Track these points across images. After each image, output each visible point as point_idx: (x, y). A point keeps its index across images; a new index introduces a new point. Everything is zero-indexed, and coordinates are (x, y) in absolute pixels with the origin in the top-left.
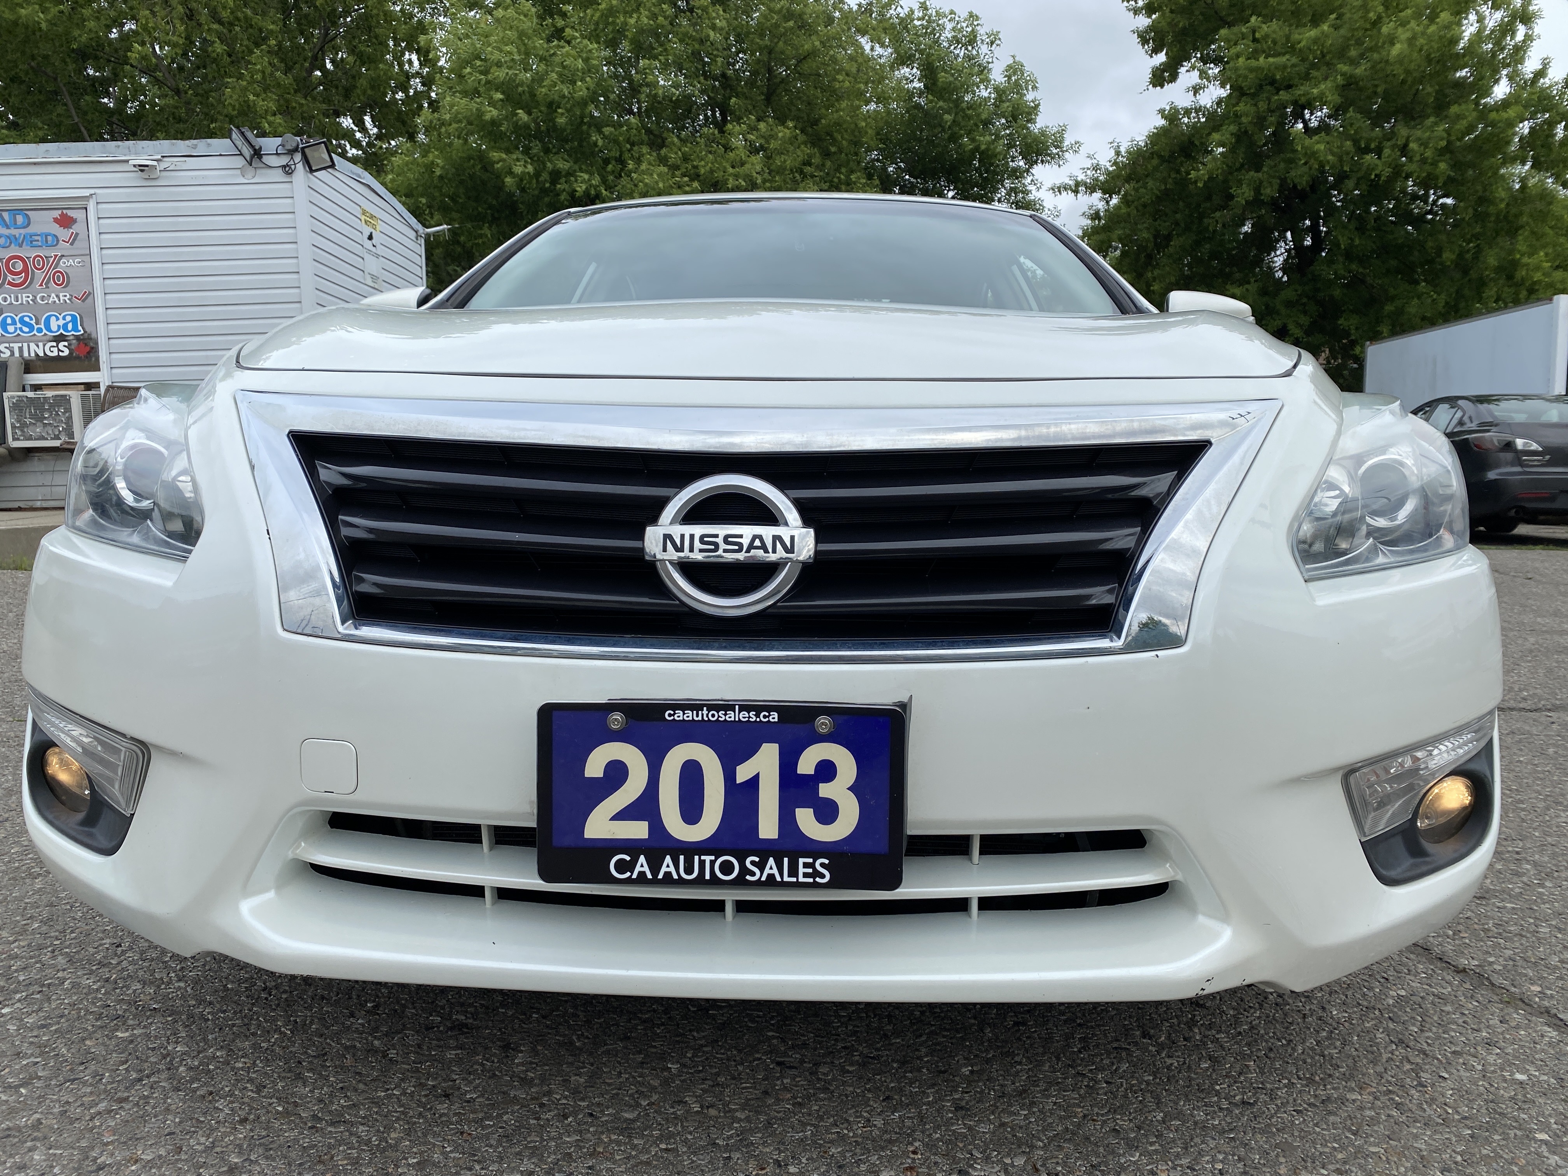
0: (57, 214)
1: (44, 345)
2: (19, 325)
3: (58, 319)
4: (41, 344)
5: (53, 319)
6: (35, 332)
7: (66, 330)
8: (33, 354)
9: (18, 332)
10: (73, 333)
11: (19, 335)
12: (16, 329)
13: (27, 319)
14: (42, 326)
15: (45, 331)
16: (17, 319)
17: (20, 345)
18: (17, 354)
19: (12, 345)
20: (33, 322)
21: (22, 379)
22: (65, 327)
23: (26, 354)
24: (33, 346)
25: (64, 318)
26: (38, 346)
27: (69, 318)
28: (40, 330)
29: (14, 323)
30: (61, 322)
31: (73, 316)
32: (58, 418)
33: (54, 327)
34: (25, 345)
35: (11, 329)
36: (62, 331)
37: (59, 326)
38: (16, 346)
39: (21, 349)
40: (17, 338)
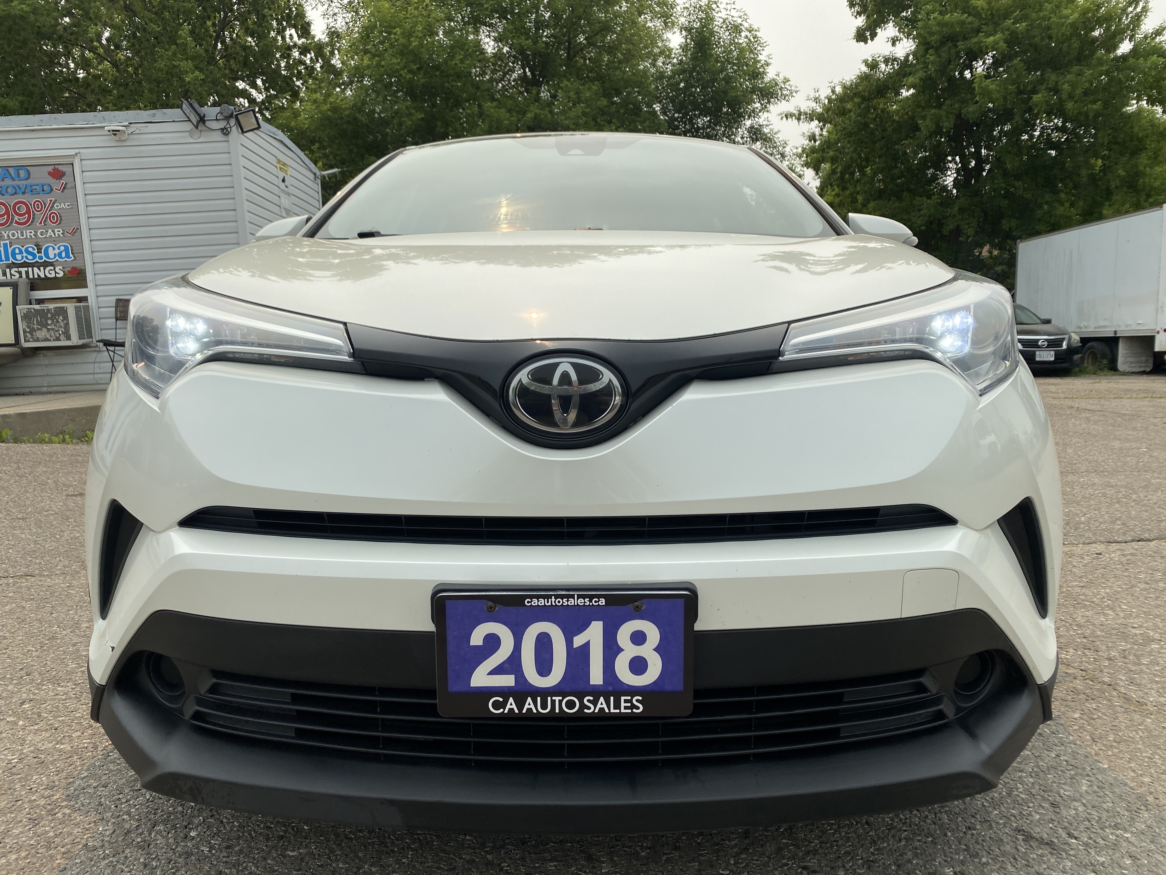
0: (50, 169)
1: (44, 269)
2: (25, 254)
3: (54, 249)
5: (51, 249)
6: (37, 259)
7: (61, 257)
8: (36, 276)
10: (66, 259)
11: (25, 261)
12: (23, 257)
13: (30, 249)
14: (43, 255)
15: (44, 258)
16: (23, 249)
17: (26, 269)
18: (24, 276)
19: (20, 269)
20: (36, 252)
21: (28, 296)
23: (31, 276)
24: (35, 269)
25: (59, 249)
26: (40, 270)
27: (62, 248)
28: (41, 258)
29: (21, 252)
30: (57, 251)
31: (66, 247)
32: (58, 324)
33: (51, 255)
34: (30, 269)
35: (19, 257)
36: (57, 258)
37: (55, 255)
38: (23, 270)
39: (27, 273)
40: (25, 265)
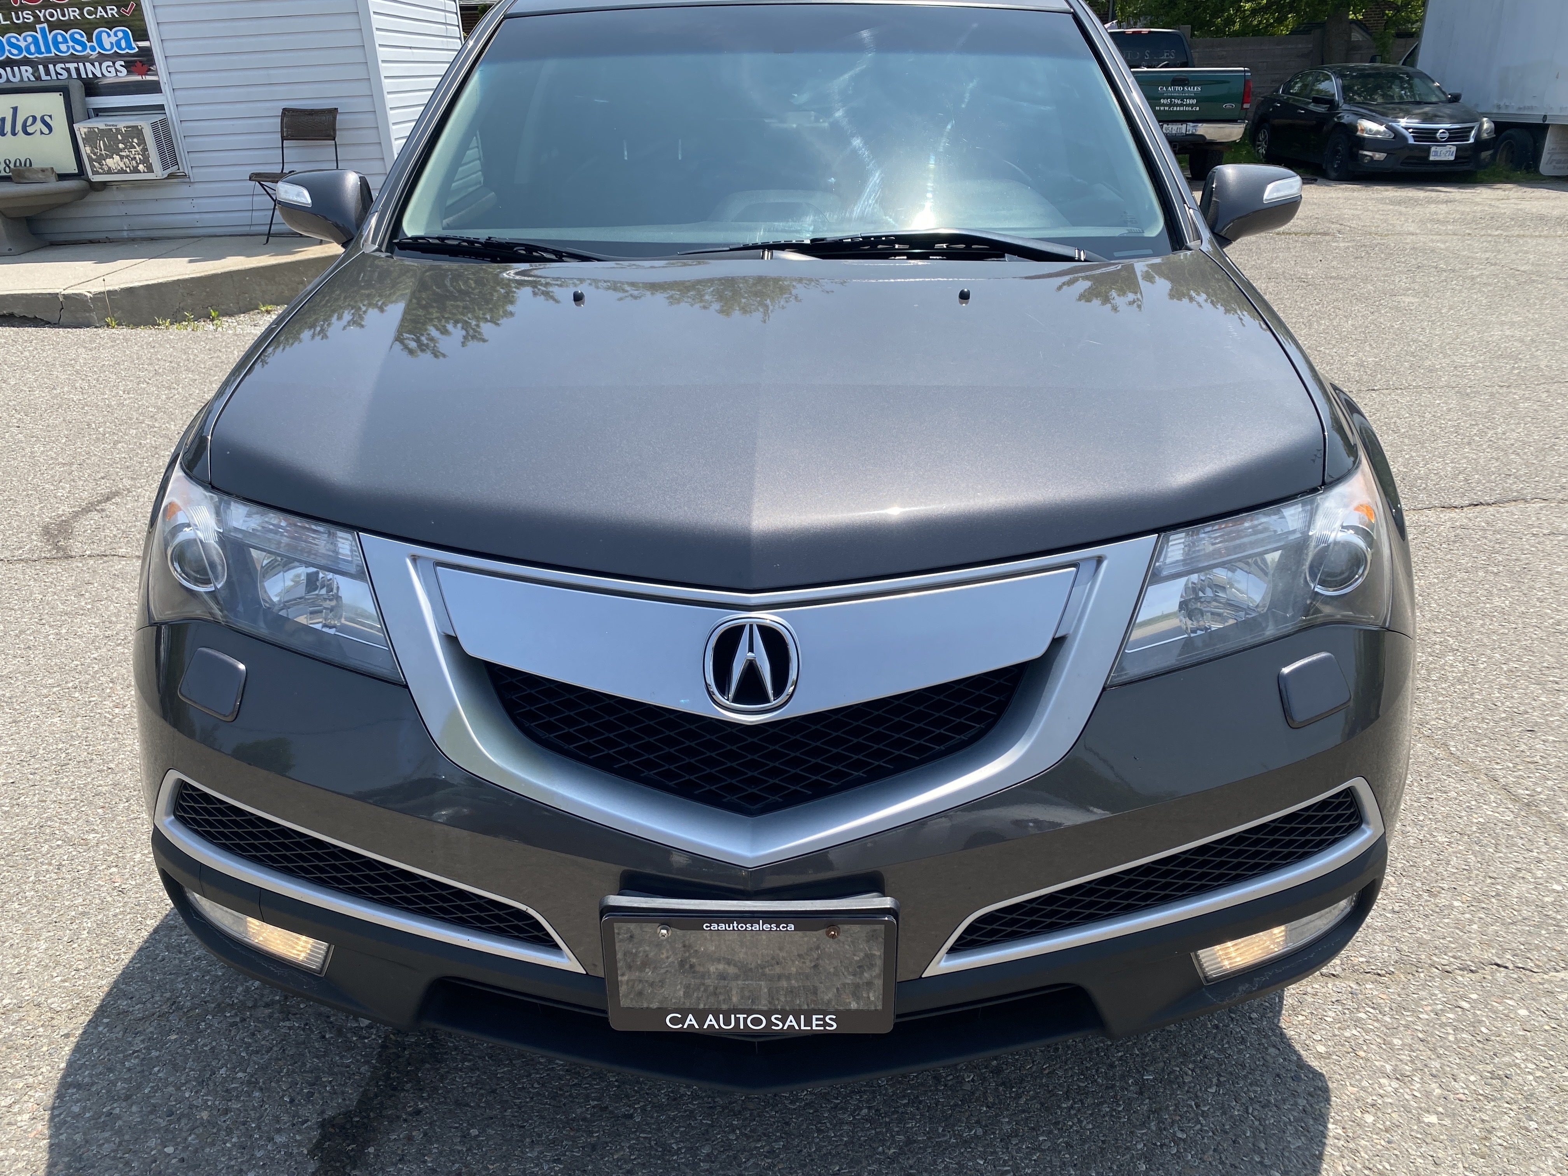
1: (100, 65)
2: (71, 44)
3: (109, 35)
4: (97, 64)
5: (104, 35)
6: (88, 50)
7: (120, 48)
8: (91, 76)
9: (72, 51)
10: (127, 51)
11: (72, 54)
12: (68, 47)
13: (77, 36)
14: (95, 44)
15: (98, 49)
16: (67, 36)
17: (76, 65)
18: (74, 75)
19: (68, 65)
20: (85, 39)
21: (84, 104)
22: (118, 43)
23: (84, 76)
24: (88, 65)
25: (116, 35)
26: (93, 65)
27: (120, 34)
28: (93, 49)
29: (65, 41)
30: (114, 39)
31: (124, 32)
32: (133, 150)
33: (108, 47)
34: (81, 65)
35: (63, 47)
36: (115, 49)
37: (112, 43)
38: (72, 66)
39: (77, 70)
40: (74, 58)
